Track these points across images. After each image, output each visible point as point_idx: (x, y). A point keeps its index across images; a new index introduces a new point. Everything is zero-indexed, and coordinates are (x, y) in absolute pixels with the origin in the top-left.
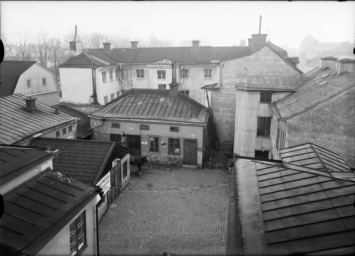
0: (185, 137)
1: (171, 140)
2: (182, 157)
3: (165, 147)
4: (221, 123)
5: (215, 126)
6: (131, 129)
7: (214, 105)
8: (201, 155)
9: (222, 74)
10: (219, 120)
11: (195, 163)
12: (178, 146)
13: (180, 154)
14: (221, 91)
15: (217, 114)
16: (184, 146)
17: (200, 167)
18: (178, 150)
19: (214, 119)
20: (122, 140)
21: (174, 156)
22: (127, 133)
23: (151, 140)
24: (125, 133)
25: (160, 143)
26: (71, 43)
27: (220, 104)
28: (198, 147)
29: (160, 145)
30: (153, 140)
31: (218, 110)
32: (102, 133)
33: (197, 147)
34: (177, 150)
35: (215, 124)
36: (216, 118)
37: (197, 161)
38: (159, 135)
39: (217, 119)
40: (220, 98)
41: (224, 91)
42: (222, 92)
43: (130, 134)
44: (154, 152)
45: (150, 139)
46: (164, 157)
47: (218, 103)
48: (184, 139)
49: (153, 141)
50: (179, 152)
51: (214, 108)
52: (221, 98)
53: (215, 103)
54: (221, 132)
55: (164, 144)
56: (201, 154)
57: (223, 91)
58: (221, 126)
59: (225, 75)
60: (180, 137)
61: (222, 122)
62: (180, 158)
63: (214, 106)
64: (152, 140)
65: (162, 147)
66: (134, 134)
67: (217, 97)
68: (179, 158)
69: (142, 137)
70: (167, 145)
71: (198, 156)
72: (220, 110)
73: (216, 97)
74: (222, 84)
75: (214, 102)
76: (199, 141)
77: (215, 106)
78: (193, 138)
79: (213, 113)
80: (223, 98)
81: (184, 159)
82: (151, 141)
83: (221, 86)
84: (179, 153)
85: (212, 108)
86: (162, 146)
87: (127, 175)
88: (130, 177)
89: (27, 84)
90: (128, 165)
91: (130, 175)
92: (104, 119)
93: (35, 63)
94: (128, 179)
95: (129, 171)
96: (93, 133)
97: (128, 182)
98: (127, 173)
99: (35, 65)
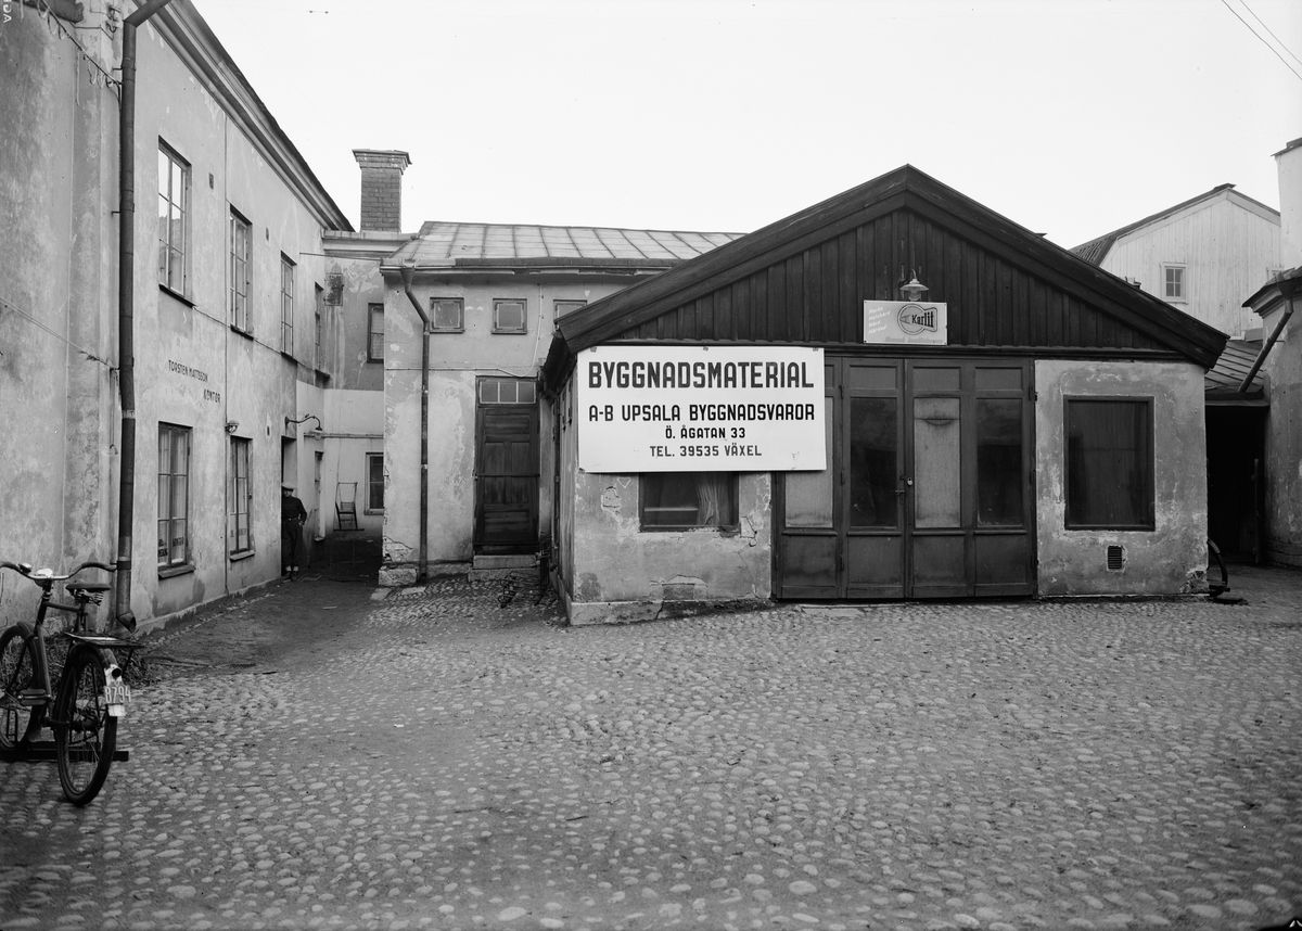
32: (1291, 388)
87: (1157, 525)
88: (1203, 568)
89: (1165, 282)
90: (1178, 452)
91: (1204, 549)
92: (1293, 279)
93: (1224, 194)
94: (1168, 564)
95: (1200, 516)
96: (1269, 401)
97: (1164, 587)
98: (1157, 516)
99: (1222, 203)
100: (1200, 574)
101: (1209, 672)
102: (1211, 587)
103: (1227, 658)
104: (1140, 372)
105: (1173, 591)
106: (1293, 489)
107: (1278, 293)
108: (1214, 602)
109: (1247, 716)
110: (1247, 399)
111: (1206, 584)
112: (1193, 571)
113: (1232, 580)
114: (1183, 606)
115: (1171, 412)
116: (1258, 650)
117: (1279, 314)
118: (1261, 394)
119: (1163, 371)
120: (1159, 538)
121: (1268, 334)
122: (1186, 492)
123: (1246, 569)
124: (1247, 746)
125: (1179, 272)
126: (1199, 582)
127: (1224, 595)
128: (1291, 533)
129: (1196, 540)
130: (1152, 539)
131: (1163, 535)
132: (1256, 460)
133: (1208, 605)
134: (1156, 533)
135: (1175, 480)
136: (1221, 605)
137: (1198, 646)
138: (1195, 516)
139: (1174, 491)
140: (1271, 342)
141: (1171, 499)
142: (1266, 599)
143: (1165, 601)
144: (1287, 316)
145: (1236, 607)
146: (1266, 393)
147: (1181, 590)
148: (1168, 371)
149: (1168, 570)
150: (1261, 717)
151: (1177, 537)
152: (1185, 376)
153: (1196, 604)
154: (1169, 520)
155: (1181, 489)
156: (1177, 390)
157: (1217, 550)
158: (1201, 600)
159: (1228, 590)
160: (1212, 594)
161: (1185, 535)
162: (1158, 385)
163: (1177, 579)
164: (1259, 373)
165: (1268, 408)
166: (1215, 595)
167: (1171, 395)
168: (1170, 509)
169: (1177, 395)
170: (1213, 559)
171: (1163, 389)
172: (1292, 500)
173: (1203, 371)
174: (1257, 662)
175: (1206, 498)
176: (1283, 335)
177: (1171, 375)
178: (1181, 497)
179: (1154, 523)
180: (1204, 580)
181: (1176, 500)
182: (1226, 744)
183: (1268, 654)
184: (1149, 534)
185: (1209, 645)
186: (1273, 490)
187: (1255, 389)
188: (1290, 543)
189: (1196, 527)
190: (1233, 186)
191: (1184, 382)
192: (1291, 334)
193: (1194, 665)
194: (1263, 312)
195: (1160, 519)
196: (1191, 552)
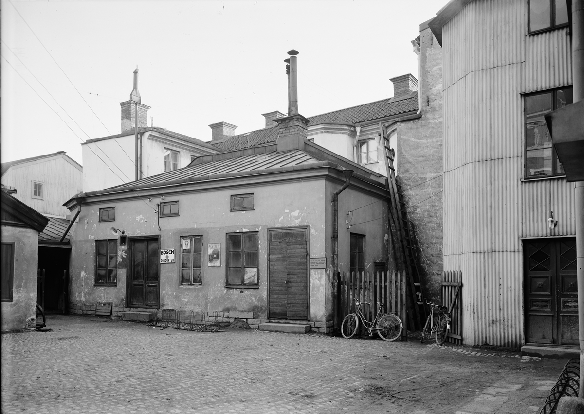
0: (272, 225)
1: (234, 239)
2: (265, 294)
3: (217, 263)
4: (431, 222)
5: (414, 232)
6: (138, 218)
7: (408, 166)
8: (321, 285)
9: (428, 64)
10: (425, 211)
11: (304, 314)
12: (252, 259)
13: (257, 284)
14: (428, 119)
15: (417, 193)
16: (269, 254)
17: (318, 328)
18: (254, 270)
19: (408, 210)
20: (119, 253)
21: (242, 292)
22: (129, 233)
23: (185, 247)
24: (126, 234)
25: (204, 253)
26: (122, 104)
27: (425, 161)
28: (312, 255)
29: (205, 259)
30: (189, 247)
31: (420, 182)
32: (80, 241)
33: (307, 254)
34: (250, 273)
35: (413, 226)
36: (416, 208)
37: (308, 307)
38: (204, 226)
39: (419, 210)
40: (424, 141)
41: (437, 116)
42: (431, 121)
43: (135, 235)
44: (192, 285)
45: (181, 246)
46: (215, 298)
47: (421, 159)
48: (269, 230)
49: (189, 251)
50: (256, 277)
51: (407, 175)
52: (430, 141)
53: (411, 160)
54: (434, 252)
55: (215, 256)
56: (320, 279)
57: (434, 119)
58: (433, 230)
59: (438, 67)
60: (258, 226)
61: (434, 219)
62: (259, 300)
63: (407, 171)
64: (187, 246)
65: (210, 264)
66: (144, 234)
67: (415, 140)
68: (256, 298)
69: (161, 239)
70: (223, 256)
71: (314, 288)
72: (425, 179)
73: (413, 139)
74: (431, 97)
75: (408, 156)
76: (312, 231)
77: (412, 171)
78: (296, 223)
79: (405, 193)
80: (434, 140)
81: (269, 303)
82: (184, 250)
83: (428, 102)
84: (256, 282)
85: (401, 176)
86: (211, 261)
87: (14, 299)
88: (34, 317)
89: (33, 189)
90: (25, 267)
91: (35, 309)
92: (81, 198)
93: (62, 155)
94: (18, 316)
95: (34, 295)
96: (71, 246)
97: (16, 326)
98: (14, 295)
99: (60, 159)
100: (32, 320)
101: (25, 361)
102: (37, 325)
103: (35, 354)
104: (9, 231)
105: (20, 328)
106: (78, 283)
107: (76, 202)
108: (38, 331)
109: (34, 376)
110: (63, 245)
111: (35, 324)
112: (29, 318)
113: (48, 322)
114: (24, 334)
115: (22, 250)
116: (49, 349)
117: (76, 211)
118: (68, 243)
119: (20, 232)
120: (14, 305)
121: (72, 219)
122: (28, 285)
123: (58, 316)
124: (30, 388)
125: (40, 186)
126: (32, 323)
127: (44, 328)
128: (77, 301)
129: (32, 305)
130: (11, 306)
131: (16, 304)
132: (65, 271)
133: (35, 332)
134: (13, 303)
135: (23, 279)
136: (41, 332)
137: (24, 350)
138: (32, 295)
139: (23, 284)
140: (73, 222)
141: (21, 288)
142: (61, 328)
143: (16, 332)
144: (79, 212)
145: (48, 333)
146: (71, 243)
147: (24, 327)
148: (22, 232)
149: (18, 319)
150: (40, 376)
151: (23, 304)
152: (29, 235)
153: (30, 333)
154: (19, 297)
155: (26, 283)
156: (26, 240)
157: (42, 309)
158: (33, 331)
159: (45, 326)
160: (37, 328)
161: (26, 303)
162: (17, 238)
163: (22, 323)
164: (68, 234)
165: (71, 249)
166: (40, 328)
167: (23, 243)
168: (20, 292)
169: (26, 242)
170: (39, 313)
171: (19, 239)
172: (78, 287)
173: (38, 233)
174: (47, 354)
175: (37, 287)
176: (77, 220)
177: (23, 234)
178: (26, 286)
179: (12, 298)
180: (35, 322)
181: (23, 288)
182: (21, 388)
183: (53, 351)
184: (10, 303)
185: (29, 350)
186: (71, 283)
187: (66, 241)
188: (76, 305)
189: (32, 299)
190: (65, 153)
191: (29, 237)
192: (80, 219)
193: (20, 358)
194: (71, 209)
195: (15, 296)
196: (29, 311)
